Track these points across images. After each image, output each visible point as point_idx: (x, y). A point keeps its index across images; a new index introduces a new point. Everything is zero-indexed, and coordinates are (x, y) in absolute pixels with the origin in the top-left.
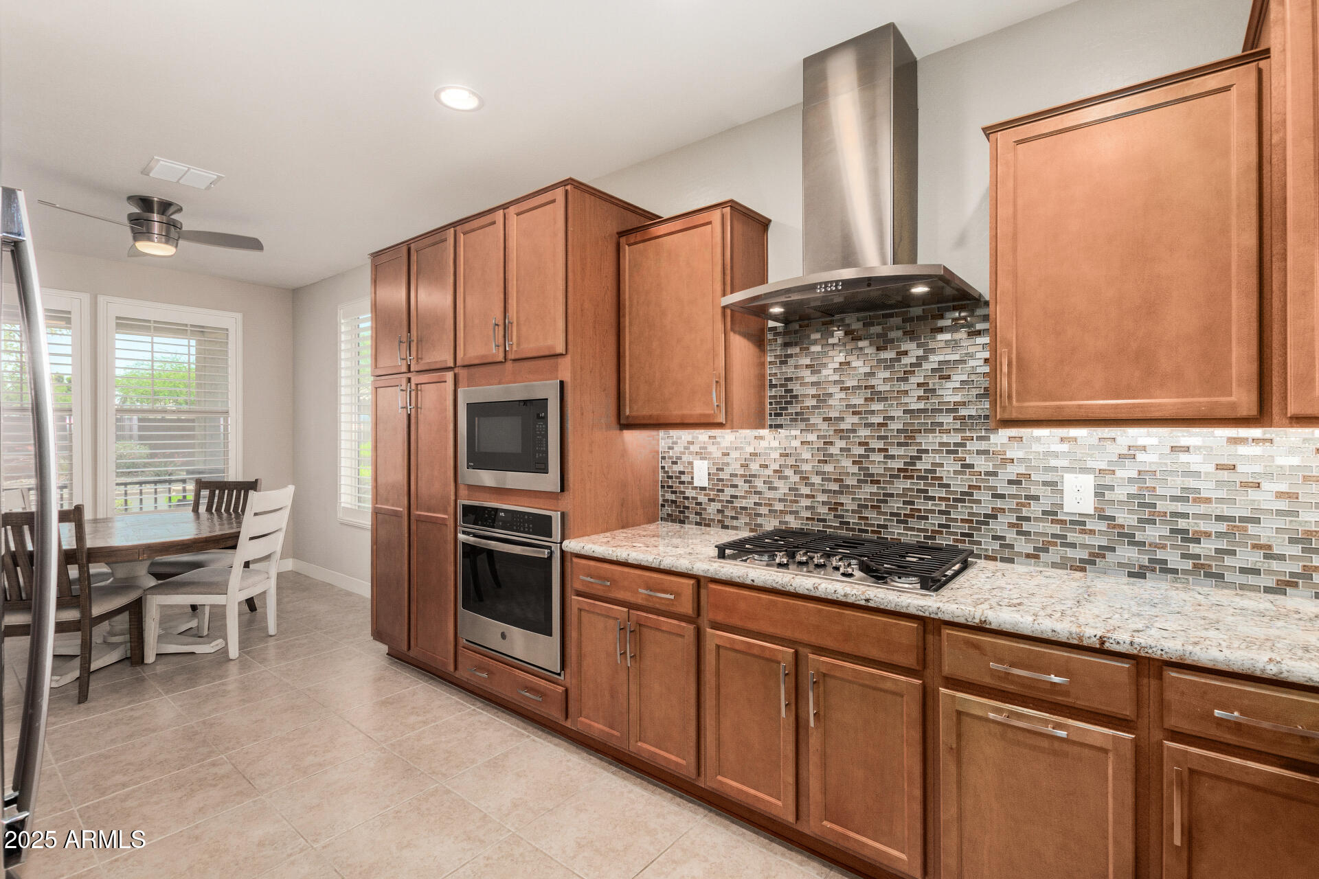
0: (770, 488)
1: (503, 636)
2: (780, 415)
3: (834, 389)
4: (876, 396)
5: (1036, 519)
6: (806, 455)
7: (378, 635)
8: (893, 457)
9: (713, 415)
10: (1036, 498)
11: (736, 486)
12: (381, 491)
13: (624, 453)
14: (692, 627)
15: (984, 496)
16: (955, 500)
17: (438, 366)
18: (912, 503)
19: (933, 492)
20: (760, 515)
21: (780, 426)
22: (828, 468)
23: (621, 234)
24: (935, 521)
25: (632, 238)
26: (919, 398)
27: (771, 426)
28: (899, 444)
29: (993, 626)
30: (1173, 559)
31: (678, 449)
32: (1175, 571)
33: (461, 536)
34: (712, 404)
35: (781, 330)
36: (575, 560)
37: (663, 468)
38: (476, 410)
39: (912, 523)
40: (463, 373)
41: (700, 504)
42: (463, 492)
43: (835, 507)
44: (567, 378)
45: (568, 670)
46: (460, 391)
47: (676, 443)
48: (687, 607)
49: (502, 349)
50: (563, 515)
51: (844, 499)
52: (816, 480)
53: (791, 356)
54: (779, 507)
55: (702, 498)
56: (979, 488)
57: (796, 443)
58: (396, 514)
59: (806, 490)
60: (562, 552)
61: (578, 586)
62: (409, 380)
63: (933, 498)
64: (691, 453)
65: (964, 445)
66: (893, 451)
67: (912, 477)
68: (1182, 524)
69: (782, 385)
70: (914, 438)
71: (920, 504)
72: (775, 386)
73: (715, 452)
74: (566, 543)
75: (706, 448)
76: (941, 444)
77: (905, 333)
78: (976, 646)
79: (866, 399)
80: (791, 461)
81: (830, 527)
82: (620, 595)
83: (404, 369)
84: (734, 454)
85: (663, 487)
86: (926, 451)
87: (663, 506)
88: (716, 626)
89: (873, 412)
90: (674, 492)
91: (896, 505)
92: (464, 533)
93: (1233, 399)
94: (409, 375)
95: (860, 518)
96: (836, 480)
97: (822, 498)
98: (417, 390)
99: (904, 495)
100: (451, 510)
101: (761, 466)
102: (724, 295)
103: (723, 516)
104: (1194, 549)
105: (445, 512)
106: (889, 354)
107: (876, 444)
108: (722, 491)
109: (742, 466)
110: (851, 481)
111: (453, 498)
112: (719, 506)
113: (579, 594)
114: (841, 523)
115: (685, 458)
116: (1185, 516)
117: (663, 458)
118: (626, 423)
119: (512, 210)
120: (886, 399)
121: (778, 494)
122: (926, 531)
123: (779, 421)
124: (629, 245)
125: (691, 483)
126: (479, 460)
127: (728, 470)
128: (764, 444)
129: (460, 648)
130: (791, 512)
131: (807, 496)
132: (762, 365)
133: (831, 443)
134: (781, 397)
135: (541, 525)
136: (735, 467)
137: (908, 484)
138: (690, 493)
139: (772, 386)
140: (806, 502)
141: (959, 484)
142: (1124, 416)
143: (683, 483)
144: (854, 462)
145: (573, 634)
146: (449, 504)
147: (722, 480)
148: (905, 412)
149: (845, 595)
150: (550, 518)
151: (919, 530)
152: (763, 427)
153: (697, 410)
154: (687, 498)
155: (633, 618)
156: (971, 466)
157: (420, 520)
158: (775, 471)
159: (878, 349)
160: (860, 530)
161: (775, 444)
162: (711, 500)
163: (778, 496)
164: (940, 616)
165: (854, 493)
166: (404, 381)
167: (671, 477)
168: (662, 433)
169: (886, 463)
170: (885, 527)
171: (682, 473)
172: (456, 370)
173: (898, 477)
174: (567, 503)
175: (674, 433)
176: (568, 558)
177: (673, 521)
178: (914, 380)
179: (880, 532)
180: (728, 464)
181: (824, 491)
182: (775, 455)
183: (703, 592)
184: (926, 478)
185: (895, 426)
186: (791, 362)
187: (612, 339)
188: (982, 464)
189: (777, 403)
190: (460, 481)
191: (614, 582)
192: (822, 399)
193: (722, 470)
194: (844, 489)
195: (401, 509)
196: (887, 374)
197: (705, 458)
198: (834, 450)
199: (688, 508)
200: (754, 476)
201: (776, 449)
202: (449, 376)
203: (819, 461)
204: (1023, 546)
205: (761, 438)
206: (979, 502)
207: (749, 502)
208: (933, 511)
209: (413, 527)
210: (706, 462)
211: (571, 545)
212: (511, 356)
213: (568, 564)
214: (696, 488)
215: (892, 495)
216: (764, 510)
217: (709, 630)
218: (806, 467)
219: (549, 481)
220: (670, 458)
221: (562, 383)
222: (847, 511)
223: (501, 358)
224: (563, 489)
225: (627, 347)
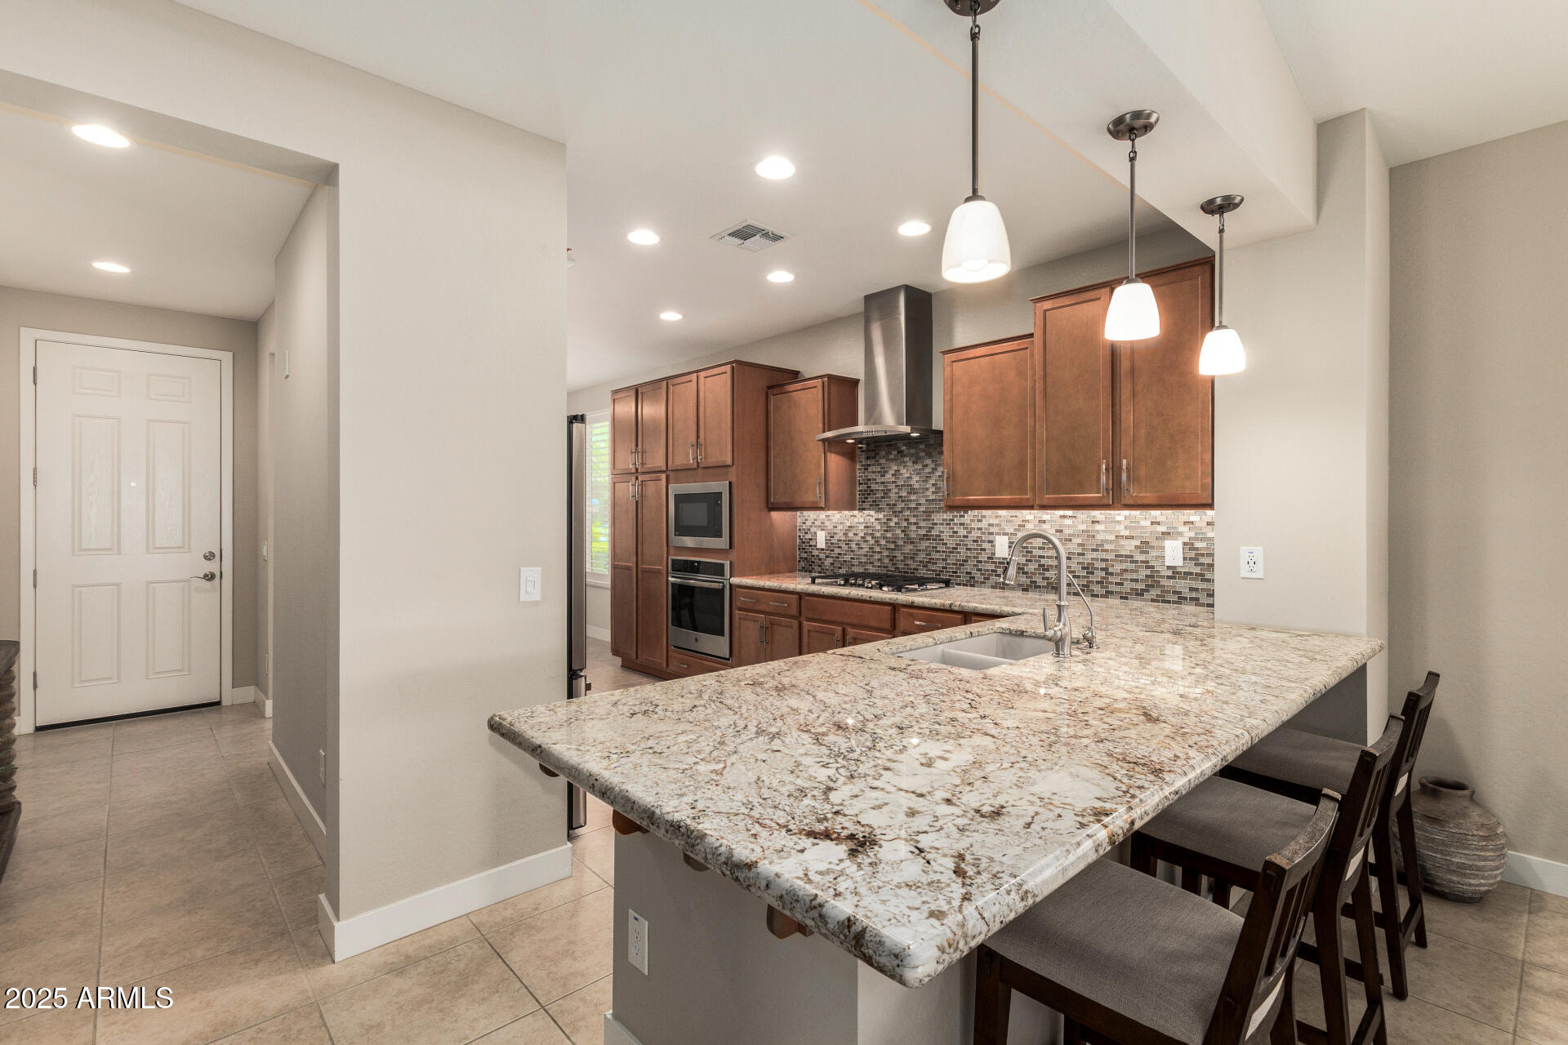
0: (859, 548)
1: (696, 640)
2: (864, 502)
3: (891, 487)
4: (912, 491)
5: (985, 562)
6: (878, 527)
7: (616, 651)
8: (920, 528)
9: (817, 502)
10: (984, 550)
11: (841, 547)
12: (618, 551)
13: (772, 525)
14: (796, 622)
15: (962, 550)
16: (950, 552)
17: (656, 470)
18: (930, 555)
19: (940, 548)
20: (854, 565)
21: (864, 509)
22: (889, 535)
23: (769, 388)
24: (941, 564)
25: (775, 391)
26: (933, 492)
27: (859, 509)
28: (924, 520)
29: (916, 604)
30: (1038, 579)
31: (808, 523)
32: (1039, 587)
33: (670, 579)
34: (817, 494)
35: (864, 449)
36: (737, 589)
37: (800, 536)
38: (679, 498)
39: (931, 566)
40: (672, 475)
41: (820, 559)
42: (672, 551)
43: (892, 558)
44: (734, 480)
45: (734, 655)
46: (670, 486)
47: (806, 520)
48: (794, 611)
49: (695, 461)
50: (731, 563)
51: (898, 554)
52: (883, 542)
53: (869, 465)
54: (864, 560)
55: (822, 556)
56: (960, 545)
57: (873, 520)
58: (628, 568)
59: (878, 549)
60: (731, 585)
61: (739, 604)
62: (637, 478)
63: (939, 552)
64: (816, 526)
65: (953, 520)
66: (922, 524)
67: (929, 539)
68: (1043, 561)
69: (865, 484)
70: (930, 516)
71: (935, 556)
72: (861, 484)
73: (829, 526)
74: (731, 579)
75: (823, 523)
76: (943, 520)
77: (926, 454)
78: (911, 615)
79: (908, 493)
80: (870, 531)
81: (890, 571)
82: (761, 608)
83: (634, 471)
84: (840, 527)
85: (799, 549)
86: (936, 524)
87: (799, 561)
88: (809, 620)
89: (911, 501)
90: (806, 552)
91: (922, 556)
92: (673, 577)
93: (1028, 496)
94: (637, 475)
95: (905, 565)
96: (893, 542)
97: (886, 553)
98: (642, 485)
99: (926, 550)
100: (665, 564)
101: (854, 534)
102: (824, 432)
103: (834, 567)
104: (1047, 574)
105: (661, 564)
106: (919, 466)
107: (913, 520)
108: (833, 551)
109: (844, 534)
110: (900, 543)
111: (665, 555)
112: (831, 560)
113: (740, 609)
114: (896, 568)
115: (813, 530)
116: (1043, 557)
117: (800, 530)
118: (772, 508)
119: (702, 374)
120: (917, 493)
121: (863, 552)
122: (935, 571)
123: (864, 506)
124: (774, 395)
125: (816, 546)
126: (682, 530)
127: (837, 537)
128: (856, 520)
129: (670, 653)
130: (870, 563)
131: (879, 552)
132: (854, 471)
133: (890, 520)
134: (865, 491)
135: (718, 570)
136: (840, 536)
137: (927, 543)
138: (815, 553)
139: (860, 484)
140: (877, 557)
141: (951, 543)
142: (992, 504)
143: (811, 546)
144: (902, 531)
145: (736, 634)
146: (663, 559)
147: (833, 544)
148: (927, 500)
149: (862, 596)
150: (723, 564)
151: (933, 571)
152: (854, 509)
153: (810, 498)
154: (813, 556)
155: (768, 620)
156: (957, 532)
157: (645, 571)
158: (862, 537)
159: (914, 463)
160: (905, 572)
161: (862, 520)
162: (827, 557)
163: (863, 553)
164: (897, 602)
165: (901, 550)
166: (634, 478)
167: (804, 543)
168: (798, 513)
169: (917, 531)
170: (917, 570)
171: (811, 539)
172: (668, 472)
173: (923, 539)
174: (734, 555)
175: (806, 513)
176: (734, 588)
177: (806, 571)
178: (932, 481)
179: (914, 573)
180: (836, 534)
181: (887, 549)
182: (862, 527)
183: (803, 602)
184: (936, 540)
185: (922, 509)
186: (870, 469)
187: (763, 455)
188: (962, 532)
189: (863, 494)
190: (670, 544)
191: (758, 600)
192: (886, 492)
193: (833, 537)
194: (897, 547)
195: (632, 564)
196: (918, 478)
197: (823, 530)
198: (892, 524)
199: (813, 562)
200: (850, 541)
201: (862, 523)
202: (663, 476)
203: (885, 531)
204: (978, 576)
205: (854, 516)
206: (960, 553)
207: (847, 558)
208: (939, 559)
209: (640, 576)
210: (824, 532)
211: (735, 580)
212: (701, 466)
213: (734, 592)
214: (818, 549)
215: (920, 550)
216: (855, 562)
217: (805, 622)
218: (878, 535)
219: (722, 543)
220: (804, 529)
221: (730, 483)
222: (898, 561)
223: (695, 466)
224: (731, 547)
225: (772, 458)
